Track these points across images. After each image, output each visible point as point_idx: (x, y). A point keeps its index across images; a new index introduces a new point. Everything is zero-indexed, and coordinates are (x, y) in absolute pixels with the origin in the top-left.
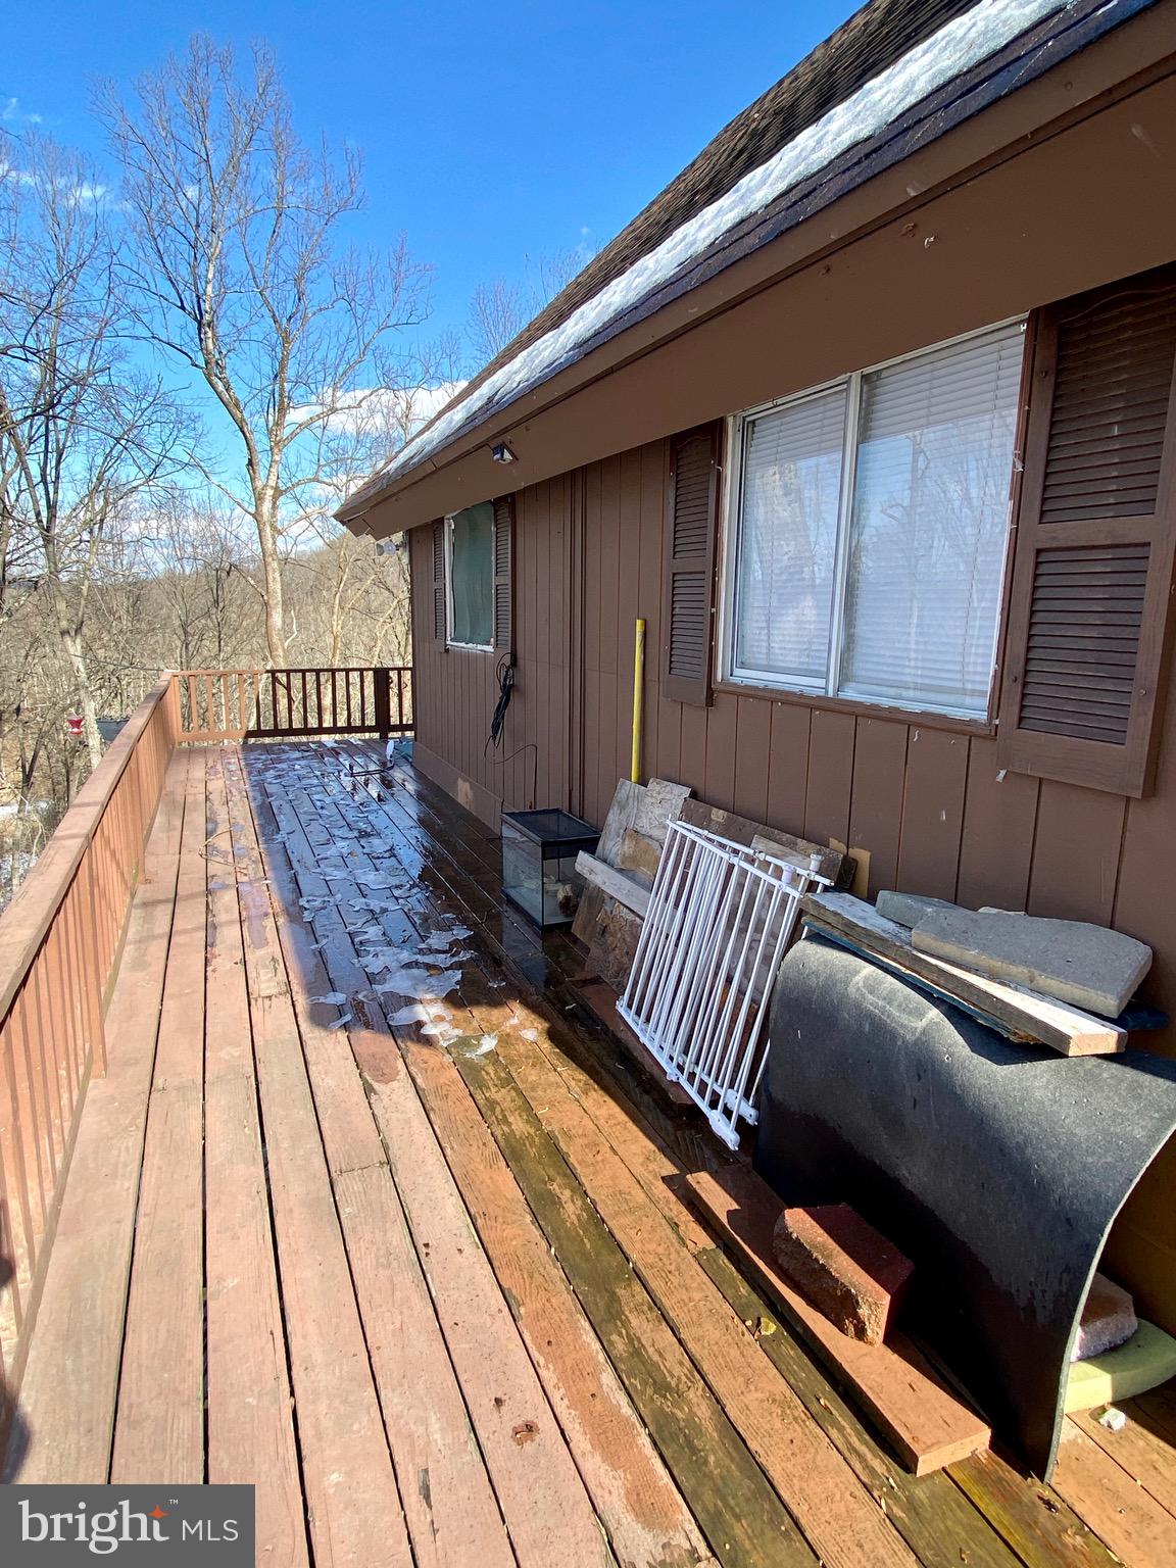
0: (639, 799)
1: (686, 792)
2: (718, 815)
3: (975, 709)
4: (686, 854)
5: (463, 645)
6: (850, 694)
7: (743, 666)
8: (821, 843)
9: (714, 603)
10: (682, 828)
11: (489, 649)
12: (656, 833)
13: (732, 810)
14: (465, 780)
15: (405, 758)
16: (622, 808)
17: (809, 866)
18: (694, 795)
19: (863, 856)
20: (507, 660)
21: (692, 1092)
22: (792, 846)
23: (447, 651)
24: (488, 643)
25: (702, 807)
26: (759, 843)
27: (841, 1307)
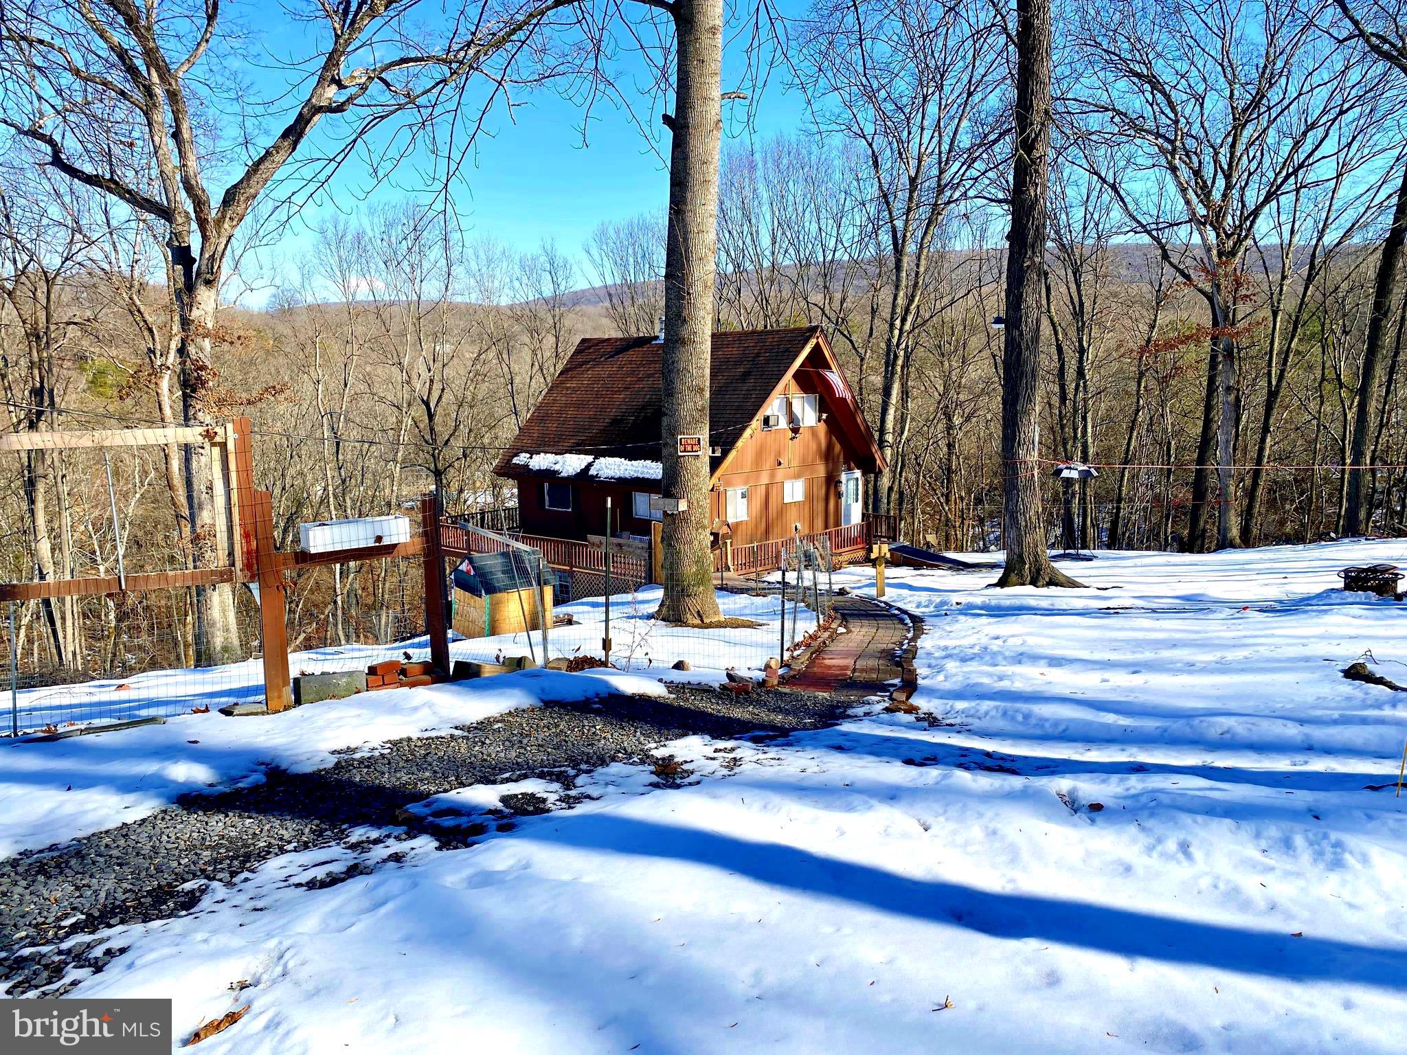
5: (555, 508)
23: (546, 509)
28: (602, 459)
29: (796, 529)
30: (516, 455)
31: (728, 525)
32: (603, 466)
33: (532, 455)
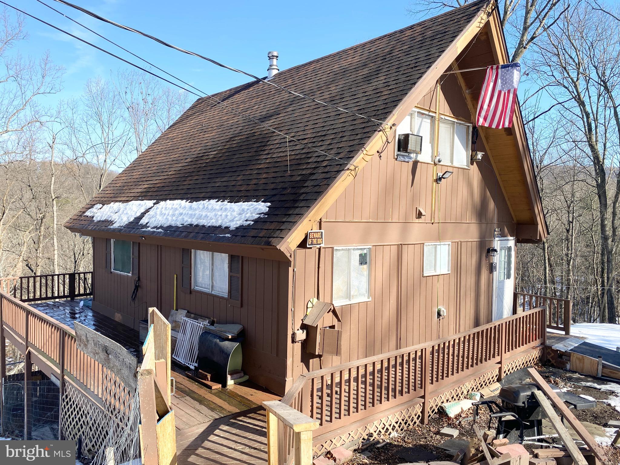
0: (176, 314)
1: (186, 311)
2: (192, 315)
3: (226, 295)
4: (185, 323)
5: (119, 272)
6: (213, 293)
7: (197, 286)
8: (209, 318)
9: (191, 274)
10: (185, 318)
11: (130, 275)
12: (180, 321)
13: (195, 314)
14: (118, 313)
15: (88, 307)
16: (172, 316)
17: (206, 323)
18: (188, 312)
19: (215, 320)
20: (137, 279)
21: (187, 365)
22: (205, 319)
23: (111, 273)
24: (129, 273)
25: (190, 314)
26: (199, 320)
27: (205, 378)
28: (162, 203)
29: (439, 314)
30: (92, 206)
31: (334, 312)
32: (158, 213)
33: (103, 205)
